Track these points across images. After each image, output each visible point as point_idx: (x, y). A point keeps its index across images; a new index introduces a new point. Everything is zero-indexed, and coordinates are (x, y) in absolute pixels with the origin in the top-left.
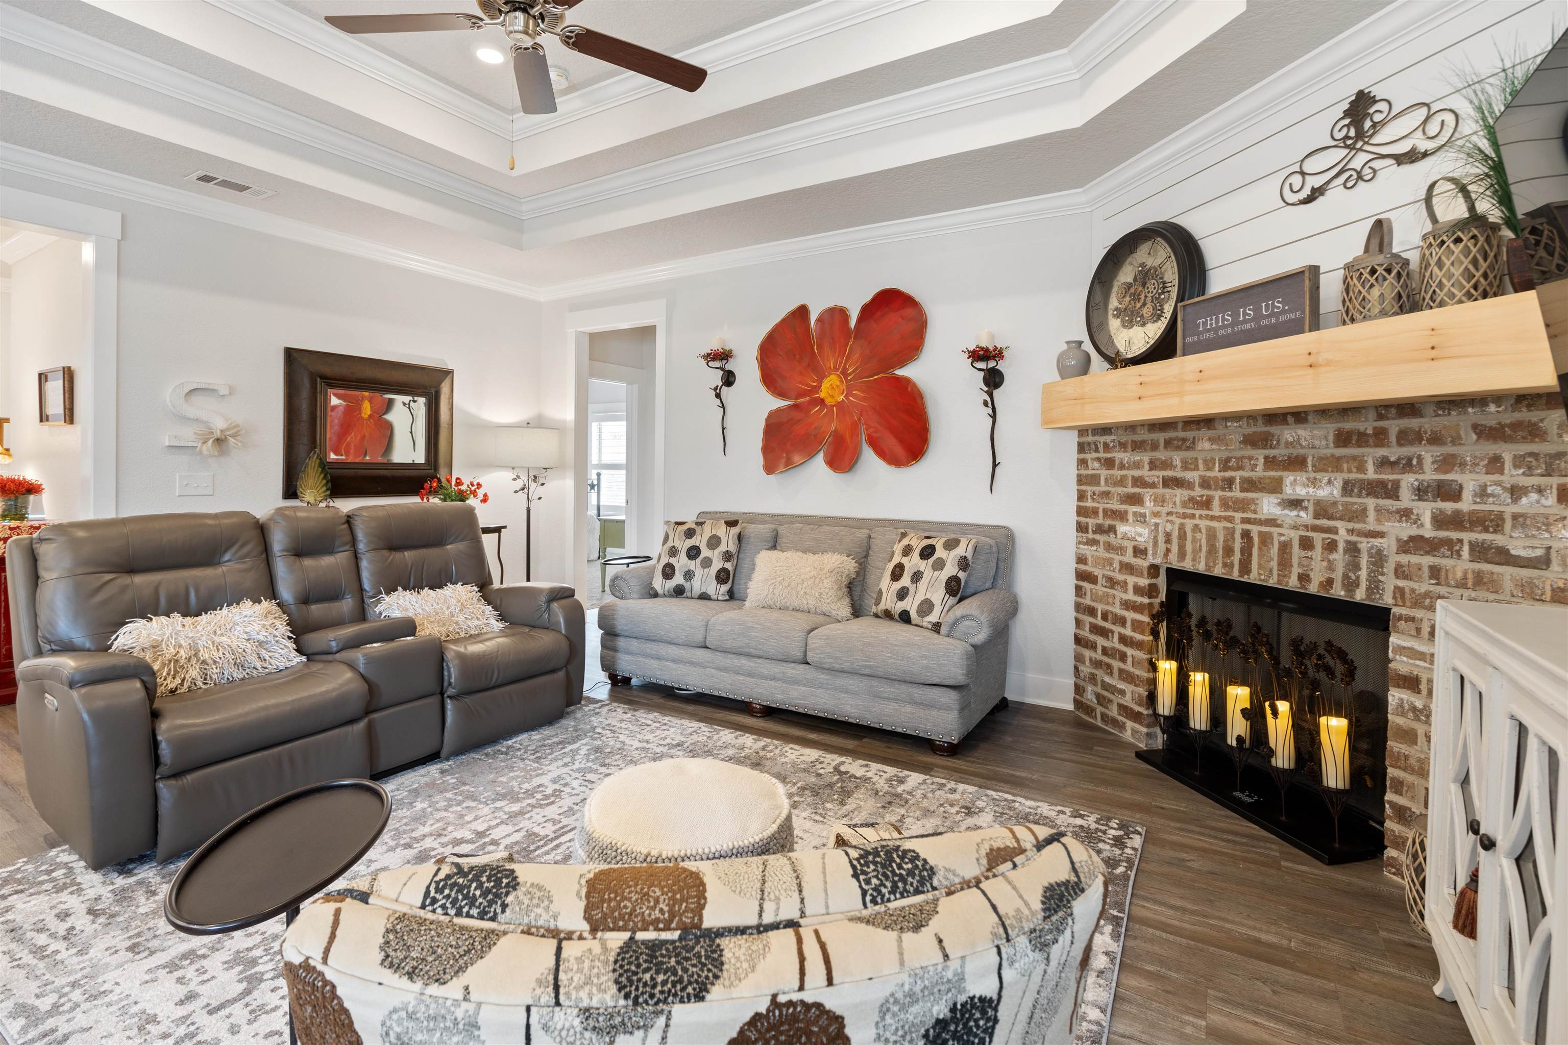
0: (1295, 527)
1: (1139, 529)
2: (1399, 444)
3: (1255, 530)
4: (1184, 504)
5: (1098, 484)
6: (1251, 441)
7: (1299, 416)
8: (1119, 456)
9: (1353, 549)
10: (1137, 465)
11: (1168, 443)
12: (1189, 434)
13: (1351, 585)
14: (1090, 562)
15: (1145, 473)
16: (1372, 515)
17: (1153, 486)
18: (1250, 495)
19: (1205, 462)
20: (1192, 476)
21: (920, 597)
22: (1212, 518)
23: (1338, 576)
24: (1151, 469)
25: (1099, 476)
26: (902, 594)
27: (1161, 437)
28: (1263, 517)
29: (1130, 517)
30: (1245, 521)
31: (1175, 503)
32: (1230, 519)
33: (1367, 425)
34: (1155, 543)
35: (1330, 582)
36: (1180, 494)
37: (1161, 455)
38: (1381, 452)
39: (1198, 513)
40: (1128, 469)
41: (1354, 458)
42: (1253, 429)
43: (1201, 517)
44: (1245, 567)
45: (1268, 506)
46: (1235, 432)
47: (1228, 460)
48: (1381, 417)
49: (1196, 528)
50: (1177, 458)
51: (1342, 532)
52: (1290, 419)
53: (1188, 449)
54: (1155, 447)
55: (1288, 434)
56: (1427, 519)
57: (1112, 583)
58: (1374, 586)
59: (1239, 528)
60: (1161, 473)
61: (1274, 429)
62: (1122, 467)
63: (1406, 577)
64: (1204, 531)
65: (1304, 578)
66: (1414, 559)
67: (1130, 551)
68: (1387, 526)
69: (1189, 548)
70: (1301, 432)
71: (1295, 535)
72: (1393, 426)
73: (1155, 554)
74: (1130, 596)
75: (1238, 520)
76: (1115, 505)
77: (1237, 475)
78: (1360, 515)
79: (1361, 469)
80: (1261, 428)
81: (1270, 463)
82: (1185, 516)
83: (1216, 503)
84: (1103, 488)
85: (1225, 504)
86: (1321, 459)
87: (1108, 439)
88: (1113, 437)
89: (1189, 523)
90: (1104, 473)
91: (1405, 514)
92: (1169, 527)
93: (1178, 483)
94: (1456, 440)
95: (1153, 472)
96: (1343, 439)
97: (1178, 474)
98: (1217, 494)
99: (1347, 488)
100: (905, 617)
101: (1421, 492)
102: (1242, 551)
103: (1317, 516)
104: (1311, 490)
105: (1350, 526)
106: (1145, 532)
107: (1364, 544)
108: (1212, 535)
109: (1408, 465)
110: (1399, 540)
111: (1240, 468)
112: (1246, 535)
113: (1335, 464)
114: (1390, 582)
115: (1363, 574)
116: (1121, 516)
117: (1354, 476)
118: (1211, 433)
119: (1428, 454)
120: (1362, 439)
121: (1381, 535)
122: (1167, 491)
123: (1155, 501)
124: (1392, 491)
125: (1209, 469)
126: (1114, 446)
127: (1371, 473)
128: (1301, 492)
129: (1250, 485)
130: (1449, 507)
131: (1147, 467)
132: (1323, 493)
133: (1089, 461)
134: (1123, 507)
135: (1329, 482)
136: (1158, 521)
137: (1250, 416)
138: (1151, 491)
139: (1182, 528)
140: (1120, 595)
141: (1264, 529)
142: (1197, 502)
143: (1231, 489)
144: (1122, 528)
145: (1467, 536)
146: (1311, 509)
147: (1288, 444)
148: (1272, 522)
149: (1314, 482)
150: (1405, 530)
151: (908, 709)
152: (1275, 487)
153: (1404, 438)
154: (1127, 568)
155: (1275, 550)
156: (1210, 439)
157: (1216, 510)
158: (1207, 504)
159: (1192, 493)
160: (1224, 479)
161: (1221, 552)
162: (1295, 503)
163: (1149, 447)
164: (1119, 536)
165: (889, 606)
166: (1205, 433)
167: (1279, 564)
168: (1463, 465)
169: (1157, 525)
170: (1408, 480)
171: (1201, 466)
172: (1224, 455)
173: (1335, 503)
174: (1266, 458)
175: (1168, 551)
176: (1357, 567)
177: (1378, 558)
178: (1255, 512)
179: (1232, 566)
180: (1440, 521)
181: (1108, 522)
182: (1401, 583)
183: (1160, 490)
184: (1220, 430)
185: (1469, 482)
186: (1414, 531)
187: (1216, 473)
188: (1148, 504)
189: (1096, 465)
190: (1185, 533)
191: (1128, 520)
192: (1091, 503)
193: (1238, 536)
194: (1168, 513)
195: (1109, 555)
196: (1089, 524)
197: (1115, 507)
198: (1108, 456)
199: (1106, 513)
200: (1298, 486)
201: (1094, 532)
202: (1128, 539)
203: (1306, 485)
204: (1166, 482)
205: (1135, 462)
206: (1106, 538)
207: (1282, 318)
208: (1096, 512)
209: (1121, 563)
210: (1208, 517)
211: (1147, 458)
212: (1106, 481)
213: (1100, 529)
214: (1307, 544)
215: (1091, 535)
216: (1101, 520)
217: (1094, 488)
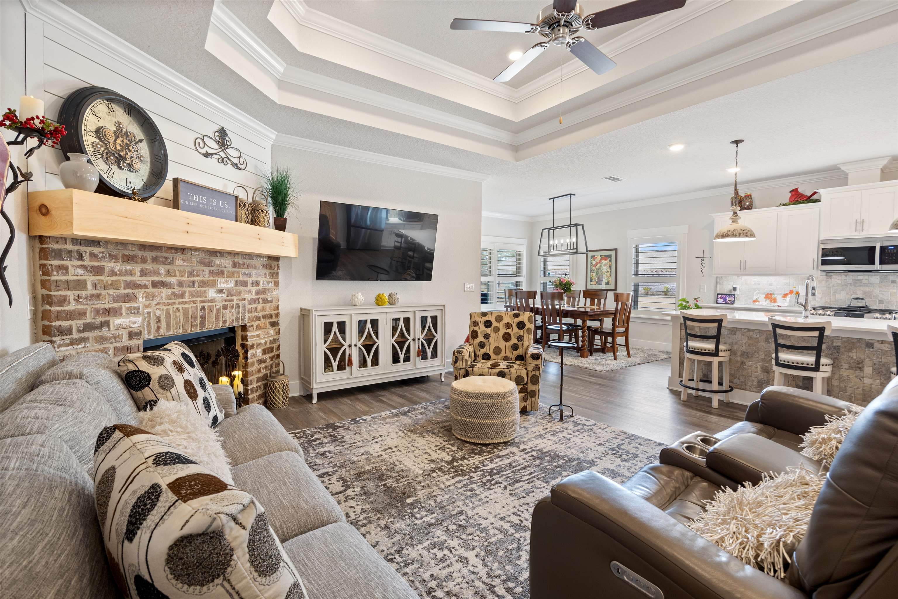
0: (222, 301)
1: (133, 319)
2: (248, 268)
3: (206, 305)
4: (169, 297)
5: (85, 288)
6: (203, 263)
8: (109, 265)
9: (238, 306)
10: (130, 273)
11: (155, 260)
12: (170, 256)
13: (237, 320)
15: (137, 278)
16: (242, 293)
17: (145, 287)
18: (203, 289)
19: (180, 271)
20: (173, 280)
22: (186, 303)
23: (234, 318)
24: (141, 276)
25: (85, 281)
27: (150, 255)
28: (209, 299)
29: (124, 311)
30: (202, 302)
31: (162, 298)
32: (194, 302)
33: (242, 260)
34: (148, 325)
35: (233, 321)
36: (165, 292)
38: (244, 271)
39: (177, 301)
40: (120, 275)
41: (238, 272)
42: (205, 257)
43: (179, 303)
44: (202, 324)
45: (212, 293)
46: (197, 257)
47: (193, 271)
48: (245, 258)
49: (178, 309)
50: (162, 270)
51: (235, 300)
52: (218, 255)
53: (170, 264)
54: (144, 261)
55: (219, 261)
56: (254, 293)
58: (244, 318)
59: (199, 306)
60: (150, 279)
61: (213, 259)
62: (113, 273)
63: (250, 312)
64: (181, 310)
65: (224, 322)
66: (252, 306)
67: (125, 337)
68: (246, 296)
69: (172, 322)
70: (222, 261)
71: (221, 305)
73: (149, 332)
75: (198, 302)
76: (106, 304)
77: (197, 279)
78: (240, 293)
79: (239, 276)
80: (208, 256)
81: (211, 273)
82: (168, 304)
83: (187, 294)
84: (90, 290)
85: (192, 295)
86: (229, 272)
87: (96, 250)
89: (172, 308)
90: (90, 279)
91: (250, 291)
92: (158, 313)
93: (164, 284)
95: (143, 278)
96: (235, 265)
97: (164, 278)
98: (188, 289)
99: (236, 283)
101: (253, 284)
102: (200, 317)
103: (227, 296)
104: (225, 285)
105: (237, 298)
106: (139, 320)
107: (240, 304)
108: (186, 312)
109: (250, 275)
110: (248, 301)
111: (197, 275)
112: (203, 308)
113: (233, 275)
114: (247, 315)
115: (241, 314)
116: (117, 312)
117: (237, 279)
118: (184, 255)
119: (254, 271)
120: (240, 265)
121: (244, 299)
122: (155, 290)
123: (146, 297)
124: (246, 284)
125: (182, 276)
126: (104, 257)
127: (241, 278)
128: (223, 286)
129: (203, 284)
130: (257, 288)
131: (138, 274)
132: (229, 286)
133: (70, 268)
134: (116, 305)
135: (231, 281)
136: (150, 310)
137: (204, 250)
138: (143, 291)
139: (168, 312)
141: (209, 304)
142: (176, 295)
143: (194, 286)
144: (116, 321)
145: (261, 297)
146: (226, 292)
147: (218, 266)
148: (213, 300)
149: (227, 282)
152: (213, 284)
153: (249, 266)
155: (215, 312)
156: (183, 259)
157: (187, 299)
158: (182, 295)
159: (173, 290)
160: (191, 281)
161: (189, 320)
162: (221, 291)
163: (139, 261)
164: (112, 328)
166: (179, 255)
167: (215, 319)
168: (260, 275)
169: (149, 313)
170: (250, 280)
171: (178, 274)
172: (191, 268)
173: (233, 290)
174: (210, 271)
175: (159, 328)
176: (239, 312)
177: (244, 307)
178: (206, 297)
179: (196, 326)
180: (256, 293)
181: (99, 320)
182: (249, 315)
183: (151, 290)
184: (190, 255)
185: (261, 280)
186: (251, 297)
187: (186, 278)
188: (141, 300)
189: (80, 271)
190: (170, 314)
191: (121, 314)
192: (73, 306)
193: (199, 310)
194: (157, 304)
195: (101, 347)
196: (71, 326)
197: (107, 306)
198: (96, 264)
199: (97, 312)
200: (222, 283)
201: (79, 331)
202: (124, 328)
203: (224, 283)
204: (155, 284)
205: (126, 271)
206: (96, 333)
207: (228, 212)
208: (82, 314)
209: (116, 349)
210: (183, 303)
211: (137, 268)
212: (95, 285)
213: (89, 327)
214: (225, 308)
215: (75, 335)
216: (89, 320)
217: (77, 293)
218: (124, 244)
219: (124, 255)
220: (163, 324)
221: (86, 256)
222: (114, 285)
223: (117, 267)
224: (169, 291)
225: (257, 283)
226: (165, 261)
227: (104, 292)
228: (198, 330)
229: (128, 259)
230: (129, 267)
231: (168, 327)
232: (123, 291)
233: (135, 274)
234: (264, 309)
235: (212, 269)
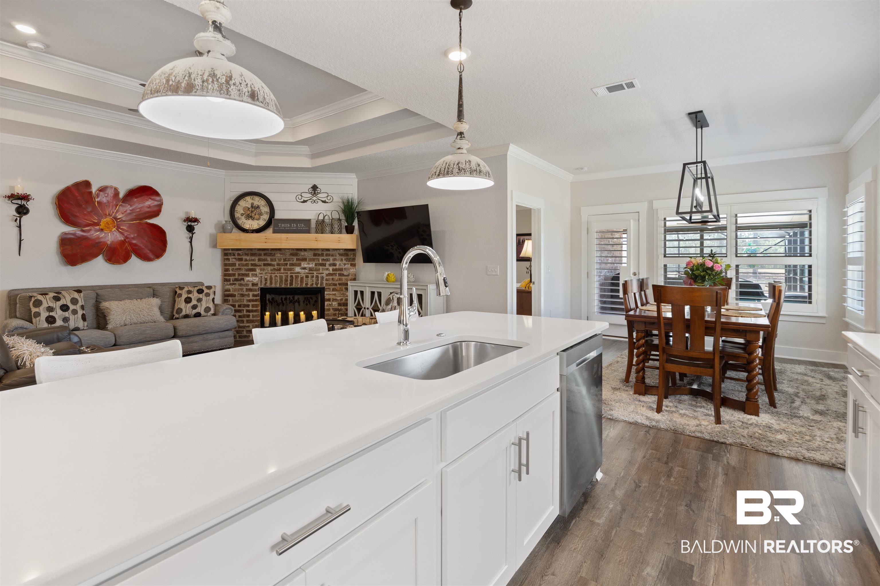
0: (304, 274)
1: (254, 278)
2: (326, 256)
3: (294, 275)
4: (271, 270)
5: (235, 266)
6: (292, 254)
7: (305, 250)
8: (244, 257)
9: (317, 277)
10: (253, 260)
11: (265, 254)
12: (272, 253)
13: (317, 284)
14: (231, 291)
15: (256, 262)
16: (321, 270)
17: (260, 266)
18: (292, 267)
20: (275, 263)
21: (204, 306)
22: (281, 273)
23: (314, 283)
24: (258, 261)
25: (236, 263)
26: (194, 307)
27: (263, 253)
28: (296, 272)
29: (250, 275)
30: (291, 273)
31: (268, 270)
32: (287, 273)
33: (320, 252)
34: (261, 281)
35: (312, 284)
36: (270, 268)
37: (263, 257)
38: (323, 258)
39: (276, 272)
40: (249, 261)
41: (317, 259)
42: (293, 252)
43: (277, 273)
44: (291, 284)
45: (297, 269)
46: (288, 253)
47: (285, 259)
48: (323, 251)
49: (276, 276)
50: (269, 258)
51: (315, 273)
52: (302, 251)
53: (273, 256)
54: (260, 255)
55: (302, 253)
56: (331, 270)
57: (243, 295)
58: (322, 283)
59: (289, 275)
60: (263, 262)
61: (298, 252)
62: (246, 260)
63: (328, 281)
64: (278, 277)
65: (307, 284)
66: (329, 277)
67: (250, 285)
68: (324, 272)
69: (273, 281)
70: (305, 254)
71: (304, 275)
72: (325, 253)
73: (261, 284)
74: (251, 298)
75: (289, 273)
76: (243, 272)
77: (289, 262)
78: (319, 270)
79: (319, 261)
80: (295, 252)
81: (297, 260)
82: (272, 273)
83: (282, 269)
84: (237, 267)
85: (285, 269)
86: (310, 259)
87: (240, 252)
88: (242, 252)
89: (273, 275)
90: (237, 263)
91: (327, 269)
92: (266, 277)
93: (269, 265)
94: (336, 256)
95: (260, 262)
96: (315, 255)
97: (269, 262)
98: (282, 267)
99: (316, 265)
100: (198, 315)
101: (330, 265)
102: (290, 280)
103: (309, 271)
105: (317, 272)
106: (257, 279)
107: (320, 276)
108: (281, 277)
109: (328, 260)
110: (326, 274)
111: (289, 261)
112: (292, 276)
113: (313, 260)
114: (325, 282)
115: (319, 281)
116: (247, 275)
117: (317, 262)
118: (281, 252)
119: (331, 258)
120: (319, 255)
121: (323, 273)
122: (265, 267)
123: (260, 270)
124: (324, 265)
125: (279, 261)
126: (242, 255)
127: (320, 262)
128: (306, 266)
129: (292, 265)
130: (335, 267)
131: (257, 260)
132: (310, 266)
133: (229, 259)
134: (247, 272)
135: (312, 264)
136: (262, 275)
137: (293, 249)
138: (259, 267)
139: (271, 277)
140: (246, 298)
141: (296, 275)
142: (276, 270)
143: (286, 266)
144: (247, 279)
145: (337, 272)
146: (308, 269)
147: (302, 256)
148: (299, 273)
149: (309, 264)
150: (327, 272)
151: (218, 340)
152: (299, 265)
153: (327, 255)
154: (250, 290)
155: (299, 279)
156: (280, 254)
157: (282, 271)
158: (280, 270)
159: (274, 267)
160: (284, 264)
161: (284, 281)
162: (304, 268)
163: (257, 256)
164: (245, 281)
165: (188, 312)
166: (278, 253)
167: (300, 282)
168: (337, 260)
169: (261, 277)
170: (328, 263)
171: (277, 260)
172: (284, 258)
173: (313, 268)
174: (297, 259)
175: (266, 283)
177: (322, 278)
178: (294, 271)
179: (288, 284)
180: (333, 270)
181: (240, 277)
182: (327, 282)
183: (263, 267)
184: (283, 252)
185: (338, 263)
186: (329, 272)
187: (282, 262)
188: (258, 271)
189: (234, 260)
191: (249, 276)
192: (231, 272)
193: (289, 277)
194: (265, 273)
195: (241, 287)
196: (230, 279)
197: (243, 273)
198: (240, 257)
199: (239, 275)
200: (304, 264)
201: (233, 281)
202: (250, 281)
203: (307, 264)
204: (265, 265)
205: (252, 259)
206: (239, 282)
207: (303, 228)
208: (234, 275)
209: (246, 289)
210: (279, 273)
211: (257, 258)
212: (239, 265)
213: (236, 280)
214: (307, 277)
215: (231, 282)
216: (236, 277)
217: (233, 267)
218: (251, 249)
219: (251, 253)
220: (268, 282)
221: (236, 255)
222: (247, 265)
223: (248, 258)
224: (272, 267)
225: (334, 265)
226: (270, 255)
227: (242, 267)
228: (289, 286)
229: (252, 255)
230: (253, 258)
231: (271, 283)
232: (250, 267)
233: (255, 261)
234: (340, 279)
235: (298, 257)
